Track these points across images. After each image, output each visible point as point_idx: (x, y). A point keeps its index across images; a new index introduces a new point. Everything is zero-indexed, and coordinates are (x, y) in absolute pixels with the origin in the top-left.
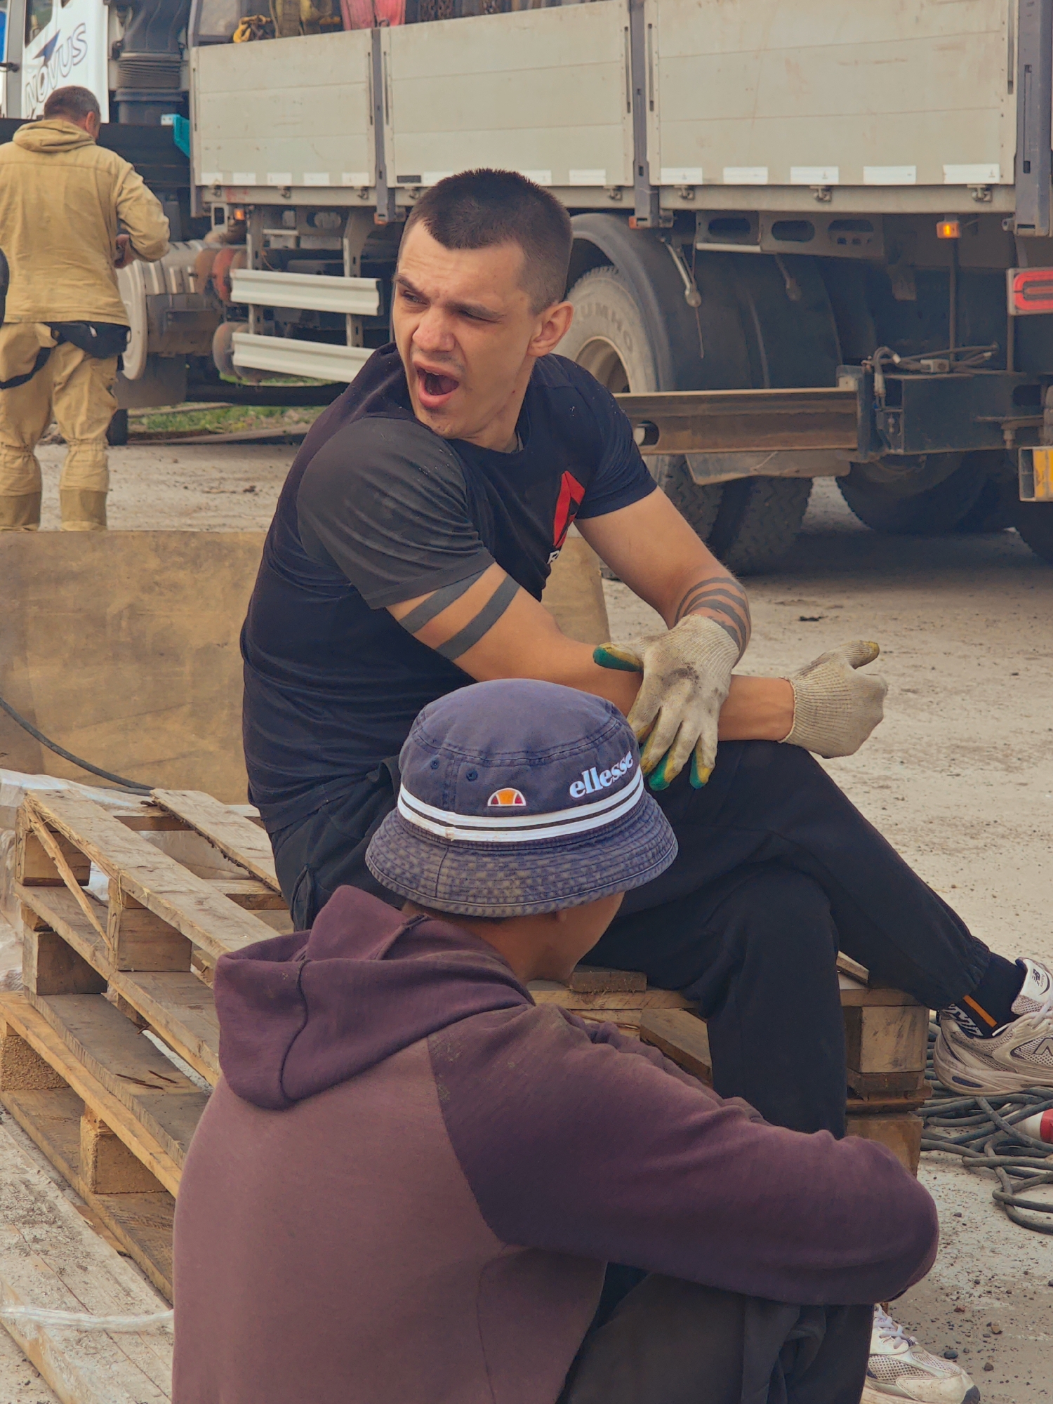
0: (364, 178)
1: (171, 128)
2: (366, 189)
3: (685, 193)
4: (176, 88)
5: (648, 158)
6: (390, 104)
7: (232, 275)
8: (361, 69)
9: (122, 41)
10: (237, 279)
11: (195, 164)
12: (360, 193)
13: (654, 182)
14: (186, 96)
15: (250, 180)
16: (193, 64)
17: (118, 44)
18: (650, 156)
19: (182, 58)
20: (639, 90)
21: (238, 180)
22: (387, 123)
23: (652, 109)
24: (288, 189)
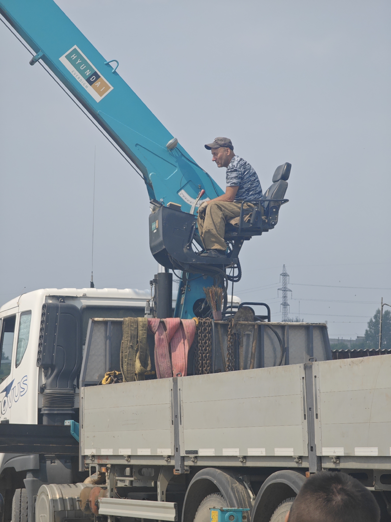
0: (168, 452)
1: (69, 427)
2: (169, 457)
3: (335, 460)
4: (72, 407)
5: (316, 443)
6: (182, 415)
7: (99, 500)
8: (167, 397)
9: (45, 384)
10: (102, 503)
11: (82, 445)
12: (166, 459)
13: (318, 454)
14: (77, 410)
15: (109, 452)
16: (82, 395)
17: (44, 386)
18: (317, 441)
19: (75, 392)
20: (310, 408)
21: (104, 452)
22: (181, 424)
23: (317, 418)
24: (129, 457)
